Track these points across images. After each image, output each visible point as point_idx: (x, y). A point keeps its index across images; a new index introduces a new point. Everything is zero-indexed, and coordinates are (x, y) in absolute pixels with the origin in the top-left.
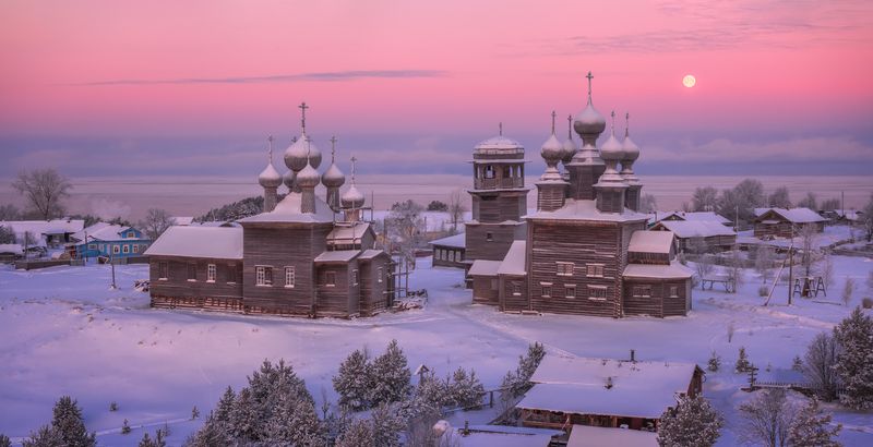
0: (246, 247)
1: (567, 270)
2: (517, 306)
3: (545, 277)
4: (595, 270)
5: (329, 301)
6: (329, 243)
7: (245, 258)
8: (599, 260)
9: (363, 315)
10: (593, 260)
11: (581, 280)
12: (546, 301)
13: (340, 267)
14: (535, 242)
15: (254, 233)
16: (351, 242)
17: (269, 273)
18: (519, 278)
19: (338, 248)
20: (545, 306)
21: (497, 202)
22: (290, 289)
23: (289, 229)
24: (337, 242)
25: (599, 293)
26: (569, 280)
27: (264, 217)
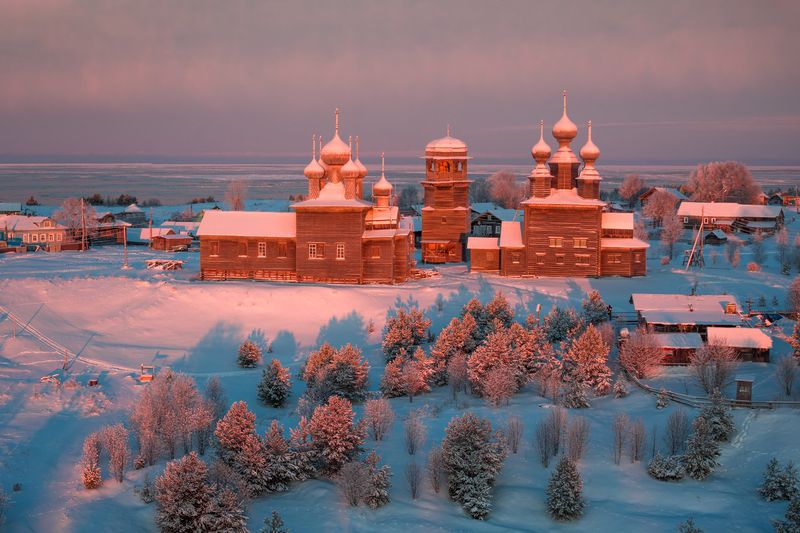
0: (299, 227)
1: (557, 243)
2: (517, 271)
3: (540, 248)
4: (579, 243)
5: (375, 270)
6: (367, 223)
7: (298, 237)
8: (584, 235)
9: (399, 281)
10: (579, 235)
11: (569, 251)
12: (540, 268)
13: (384, 242)
14: (531, 222)
15: (305, 216)
16: (388, 223)
17: (321, 249)
18: (518, 250)
19: (375, 228)
20: (540, 271)
21: (452, 191)
22: (342, 261)
23: (340, 213)
24: (374, 223)
25: (583, 260)
26: (559, 250)
27: (310, 203)
